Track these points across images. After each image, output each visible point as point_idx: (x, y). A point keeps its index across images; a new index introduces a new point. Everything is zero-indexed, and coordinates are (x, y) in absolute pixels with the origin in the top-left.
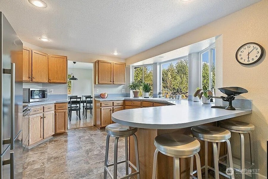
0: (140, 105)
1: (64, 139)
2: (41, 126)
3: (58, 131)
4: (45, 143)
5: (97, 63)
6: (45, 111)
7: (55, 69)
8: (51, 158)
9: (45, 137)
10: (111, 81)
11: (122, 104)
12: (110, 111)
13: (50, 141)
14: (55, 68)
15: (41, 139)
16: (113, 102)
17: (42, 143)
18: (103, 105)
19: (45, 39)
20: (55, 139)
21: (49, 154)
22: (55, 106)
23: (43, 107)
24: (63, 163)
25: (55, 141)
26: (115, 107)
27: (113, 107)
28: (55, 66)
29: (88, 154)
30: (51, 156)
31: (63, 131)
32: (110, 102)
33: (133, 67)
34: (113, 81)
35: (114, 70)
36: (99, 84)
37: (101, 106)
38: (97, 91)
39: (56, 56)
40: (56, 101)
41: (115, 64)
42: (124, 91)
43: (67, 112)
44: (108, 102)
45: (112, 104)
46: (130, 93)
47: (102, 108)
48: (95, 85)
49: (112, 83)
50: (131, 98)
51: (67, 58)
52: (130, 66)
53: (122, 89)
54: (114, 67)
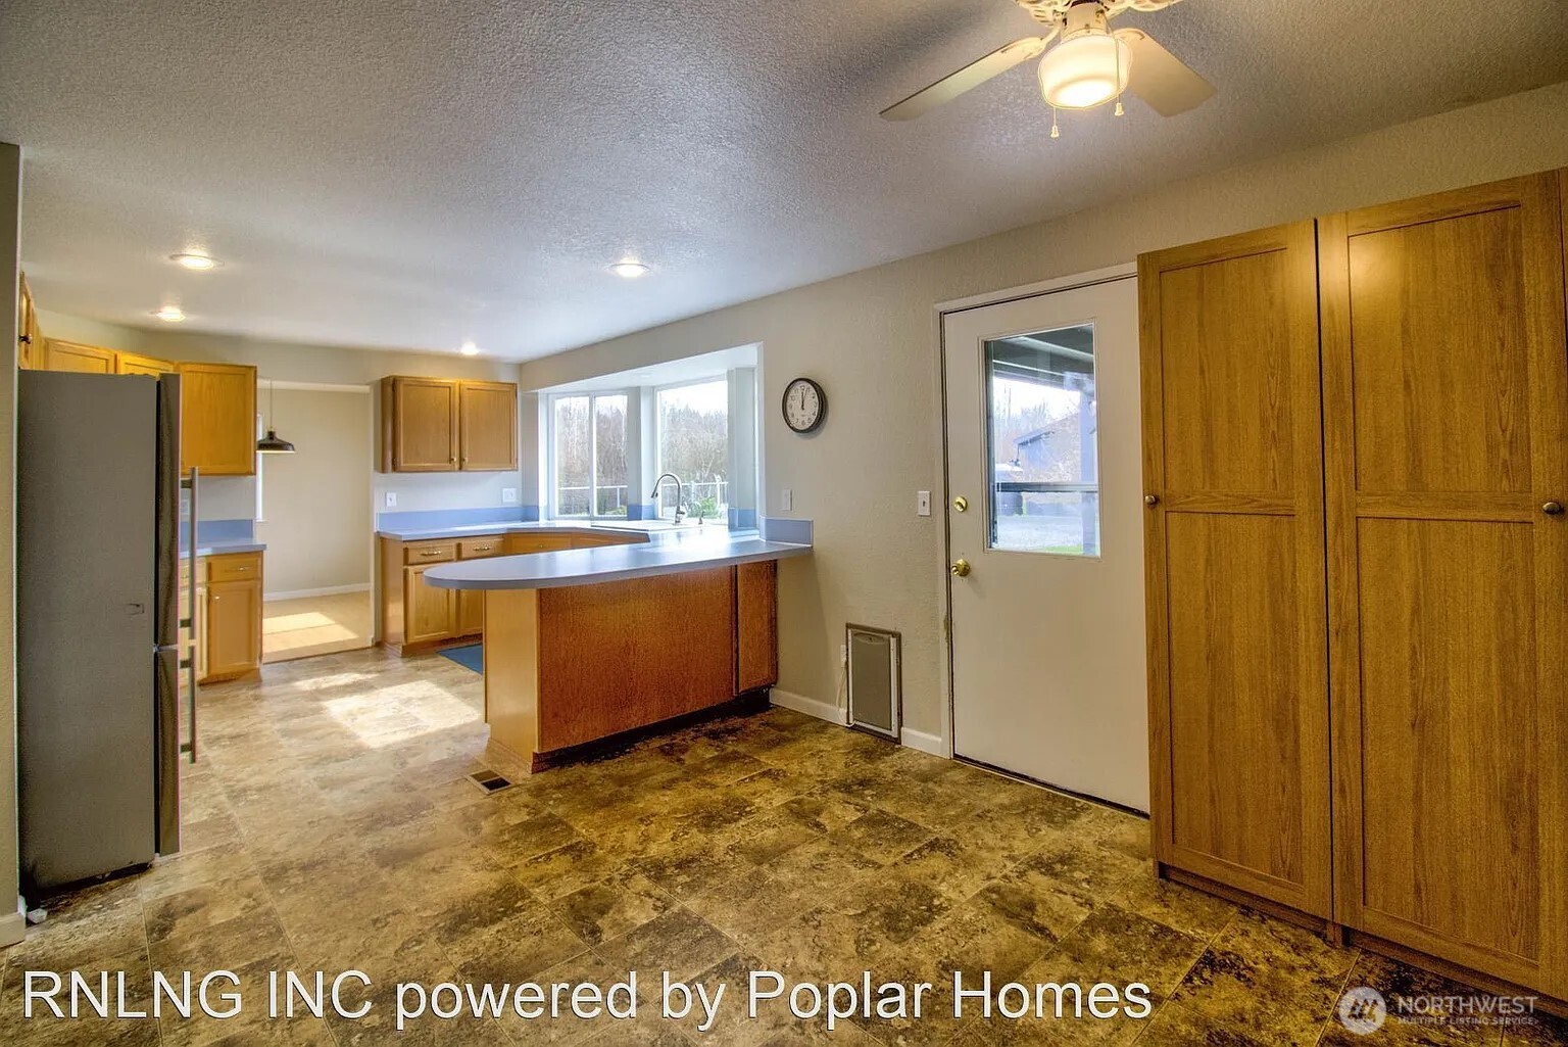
3: (222, 666)
5: (389, 389)
7: (205, 420)
10: (451, 460)
11: (499, 552)
14: (205, 417)
16: (459, 546)
18: (414, 556)
19: (170, 314)
22: (211, 565)
31: (240, 663)
32: (446, 543)
33: (550, 396)
34: (461, 460)
35: (466, 415)
36: (401, 472)
37: (406, 562)
38: (388, 501)
39: (202, 368)
40: (213, 548)
41: (469, 389)
42: (511, 497)
43: (259, 587)
44: (436, 544)
45: (454, 550)
46: (540, 505)
47: (409, 567)
48: (382, 475)
49: (457, 466)
50: (542, 523)
51: (256, 371)
52: (537, 393)
53: (505, 490)
54: (466, 400)
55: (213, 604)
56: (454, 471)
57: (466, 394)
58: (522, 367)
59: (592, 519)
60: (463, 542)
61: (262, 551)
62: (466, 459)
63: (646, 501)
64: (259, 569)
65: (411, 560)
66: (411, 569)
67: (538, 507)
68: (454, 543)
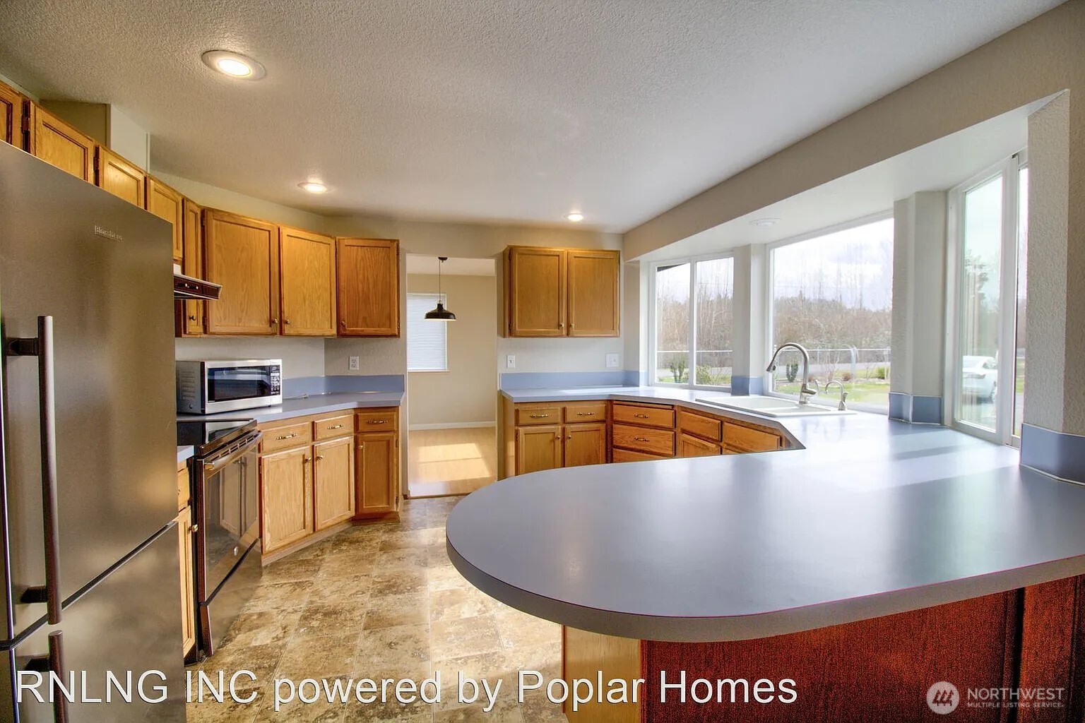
0: (671, 425)
1: (383, 538)
2: (306, 489)
3: (367, 507)
4: (320, 547)
5: (508, 258)
6: (319, 437)
7: (360, 288)
8: (316, 611)
9: (319, 527)
10: (560, 326)
11: (601, 417)
12: (553, 441)
13: (339, 541)
14: (360, 285)
15: (303, 533)
16: (564, 410)
17: (311, 546)
18: (524, 418)
19: (316, 187)
20: (357, 534)
21: (315, 593)
22: (356, 418)
23: (313, 423)
24: (348, 639)
25: (351, 543)
26: (572, 426)
27: (564, 430)
28: (361, 277)
29: (439, 613)
30: (319, 602)
31: (381, 506)
32: (553, 407)
33: (652, 264)
34: (569, 326)
35: (573, 283)
36: (516, 336)
37: (517, 423)
38: (509, 362)
39: (361, 243)
40: (359, 403)
41: (575, 257)
42: (614, 363)
43: (395, 439)
44: (544, 407)
45: (560, 413)
46: (640, 371)
47: (520, 428)
48: (503, 339)
49: (564, 332)
50: (642, 391)
51: (398, 246)
52: (638, 262)
53: (608, 356)
54: (573, 269)
55: (359, 453)
56: (561, 336)
57: (574, 262)
58: (625, 236)
59: (691, 388)
60: (568, 406)
61: (398, 407)
62: (573, 325)
63: (754, 374)
64: (395, 424)
65: (521, 422)
66: (521, 430)
67: (638, 372)
68: (559, 407)
